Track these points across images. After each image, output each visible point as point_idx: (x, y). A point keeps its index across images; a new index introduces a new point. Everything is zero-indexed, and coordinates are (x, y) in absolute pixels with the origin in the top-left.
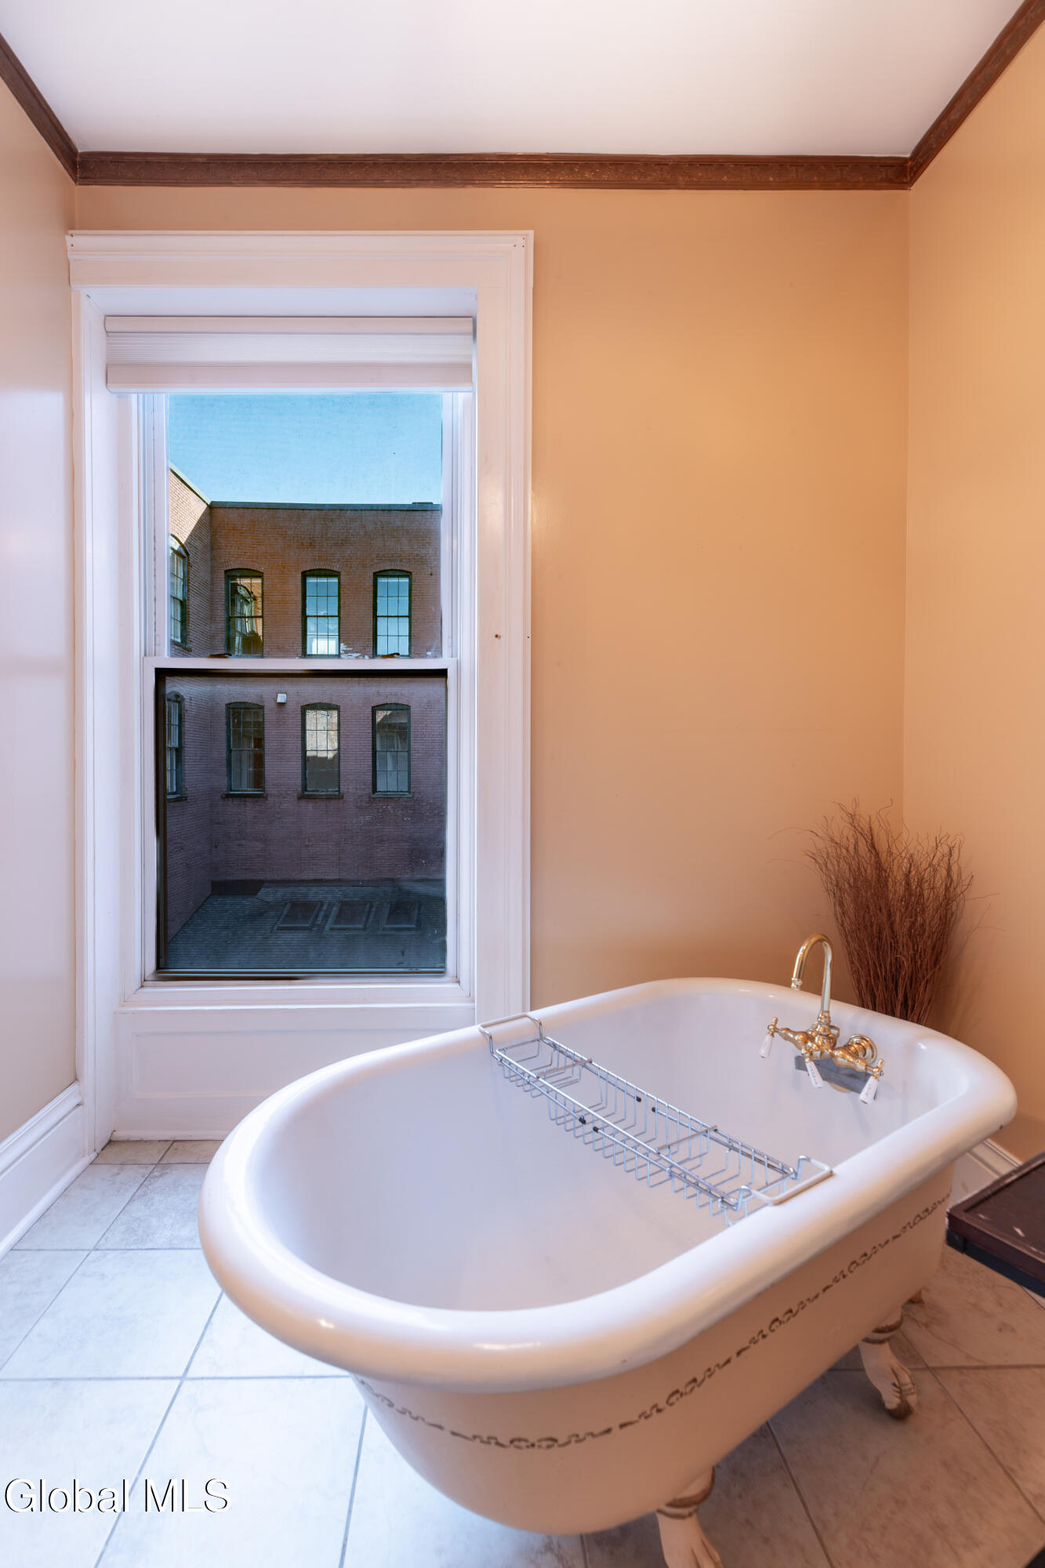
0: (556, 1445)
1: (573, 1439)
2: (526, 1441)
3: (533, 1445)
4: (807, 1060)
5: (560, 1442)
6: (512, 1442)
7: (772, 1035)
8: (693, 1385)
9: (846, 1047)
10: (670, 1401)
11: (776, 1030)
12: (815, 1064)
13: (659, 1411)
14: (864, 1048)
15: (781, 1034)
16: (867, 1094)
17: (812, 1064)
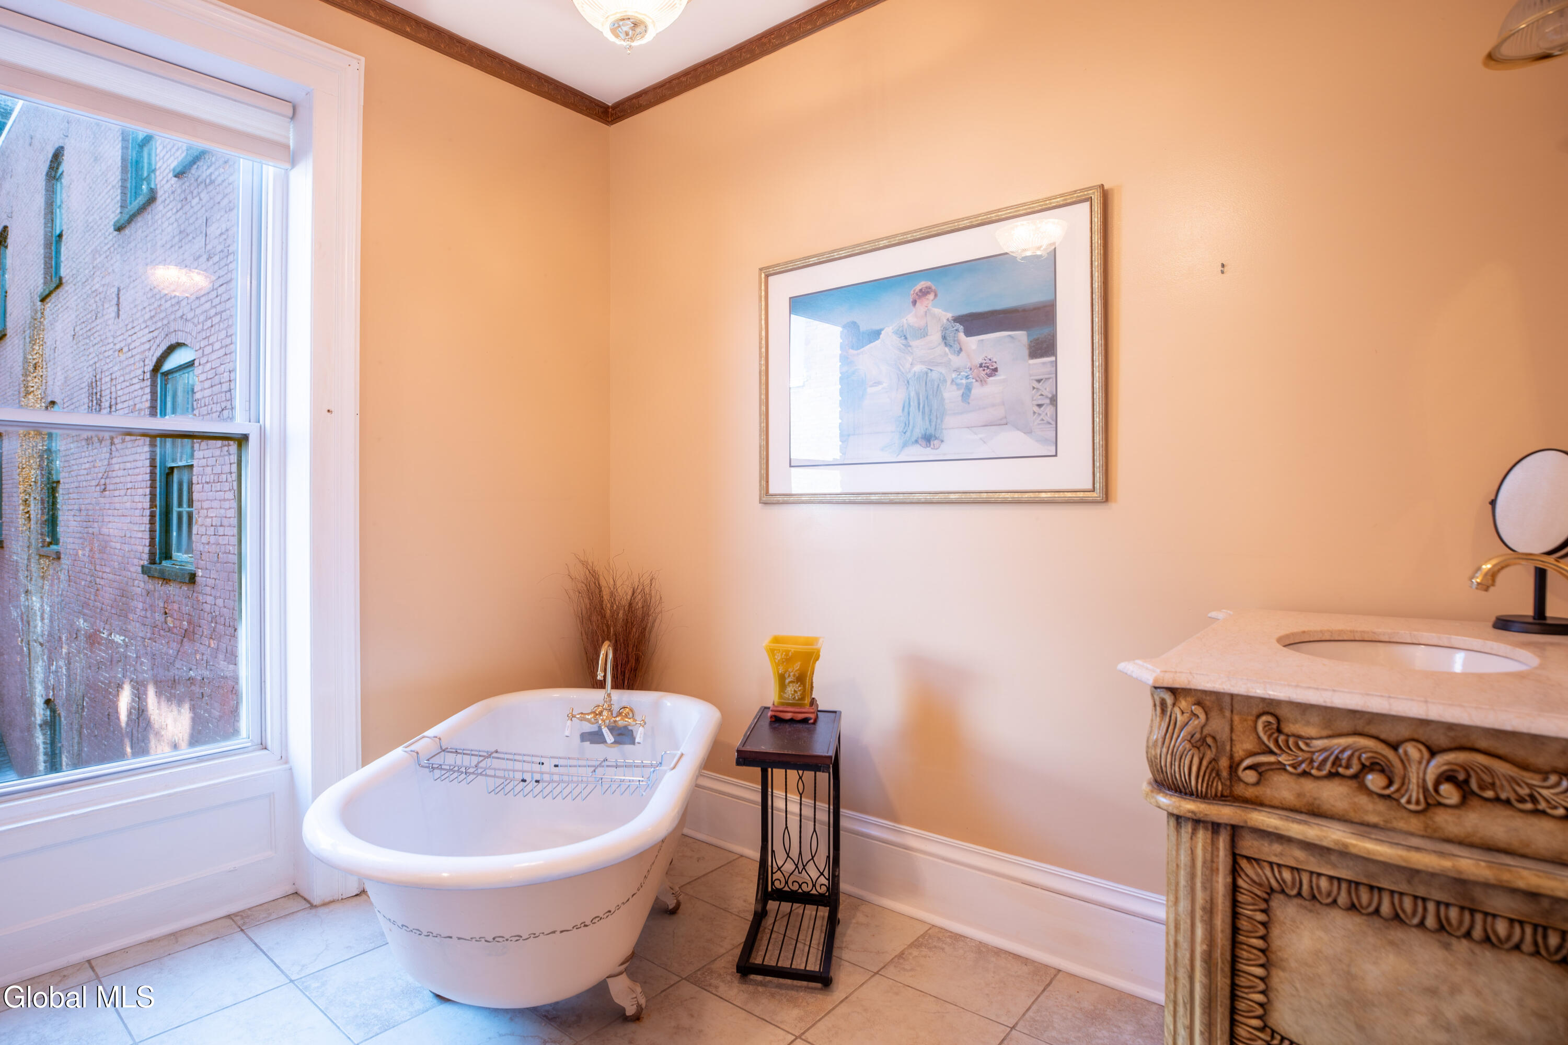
0: (521, 939)
1: (532, 936)
2: (503, 937)
3: (507, 940)
4: (603, 727)
5: (524, 938)
6: (494, 939)
7: (571, 720)
8: (608, 914)
9: (619, 714)
10: (593, 921)
11: (574, 716)
12: (609, 729)
13: (586, 926)
14: (627, 711)
15: (577, 718)
16: (640, 737)
17: (606, 729)
